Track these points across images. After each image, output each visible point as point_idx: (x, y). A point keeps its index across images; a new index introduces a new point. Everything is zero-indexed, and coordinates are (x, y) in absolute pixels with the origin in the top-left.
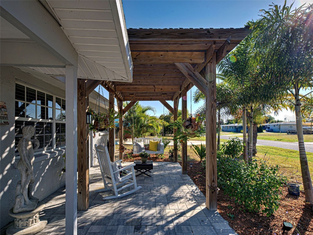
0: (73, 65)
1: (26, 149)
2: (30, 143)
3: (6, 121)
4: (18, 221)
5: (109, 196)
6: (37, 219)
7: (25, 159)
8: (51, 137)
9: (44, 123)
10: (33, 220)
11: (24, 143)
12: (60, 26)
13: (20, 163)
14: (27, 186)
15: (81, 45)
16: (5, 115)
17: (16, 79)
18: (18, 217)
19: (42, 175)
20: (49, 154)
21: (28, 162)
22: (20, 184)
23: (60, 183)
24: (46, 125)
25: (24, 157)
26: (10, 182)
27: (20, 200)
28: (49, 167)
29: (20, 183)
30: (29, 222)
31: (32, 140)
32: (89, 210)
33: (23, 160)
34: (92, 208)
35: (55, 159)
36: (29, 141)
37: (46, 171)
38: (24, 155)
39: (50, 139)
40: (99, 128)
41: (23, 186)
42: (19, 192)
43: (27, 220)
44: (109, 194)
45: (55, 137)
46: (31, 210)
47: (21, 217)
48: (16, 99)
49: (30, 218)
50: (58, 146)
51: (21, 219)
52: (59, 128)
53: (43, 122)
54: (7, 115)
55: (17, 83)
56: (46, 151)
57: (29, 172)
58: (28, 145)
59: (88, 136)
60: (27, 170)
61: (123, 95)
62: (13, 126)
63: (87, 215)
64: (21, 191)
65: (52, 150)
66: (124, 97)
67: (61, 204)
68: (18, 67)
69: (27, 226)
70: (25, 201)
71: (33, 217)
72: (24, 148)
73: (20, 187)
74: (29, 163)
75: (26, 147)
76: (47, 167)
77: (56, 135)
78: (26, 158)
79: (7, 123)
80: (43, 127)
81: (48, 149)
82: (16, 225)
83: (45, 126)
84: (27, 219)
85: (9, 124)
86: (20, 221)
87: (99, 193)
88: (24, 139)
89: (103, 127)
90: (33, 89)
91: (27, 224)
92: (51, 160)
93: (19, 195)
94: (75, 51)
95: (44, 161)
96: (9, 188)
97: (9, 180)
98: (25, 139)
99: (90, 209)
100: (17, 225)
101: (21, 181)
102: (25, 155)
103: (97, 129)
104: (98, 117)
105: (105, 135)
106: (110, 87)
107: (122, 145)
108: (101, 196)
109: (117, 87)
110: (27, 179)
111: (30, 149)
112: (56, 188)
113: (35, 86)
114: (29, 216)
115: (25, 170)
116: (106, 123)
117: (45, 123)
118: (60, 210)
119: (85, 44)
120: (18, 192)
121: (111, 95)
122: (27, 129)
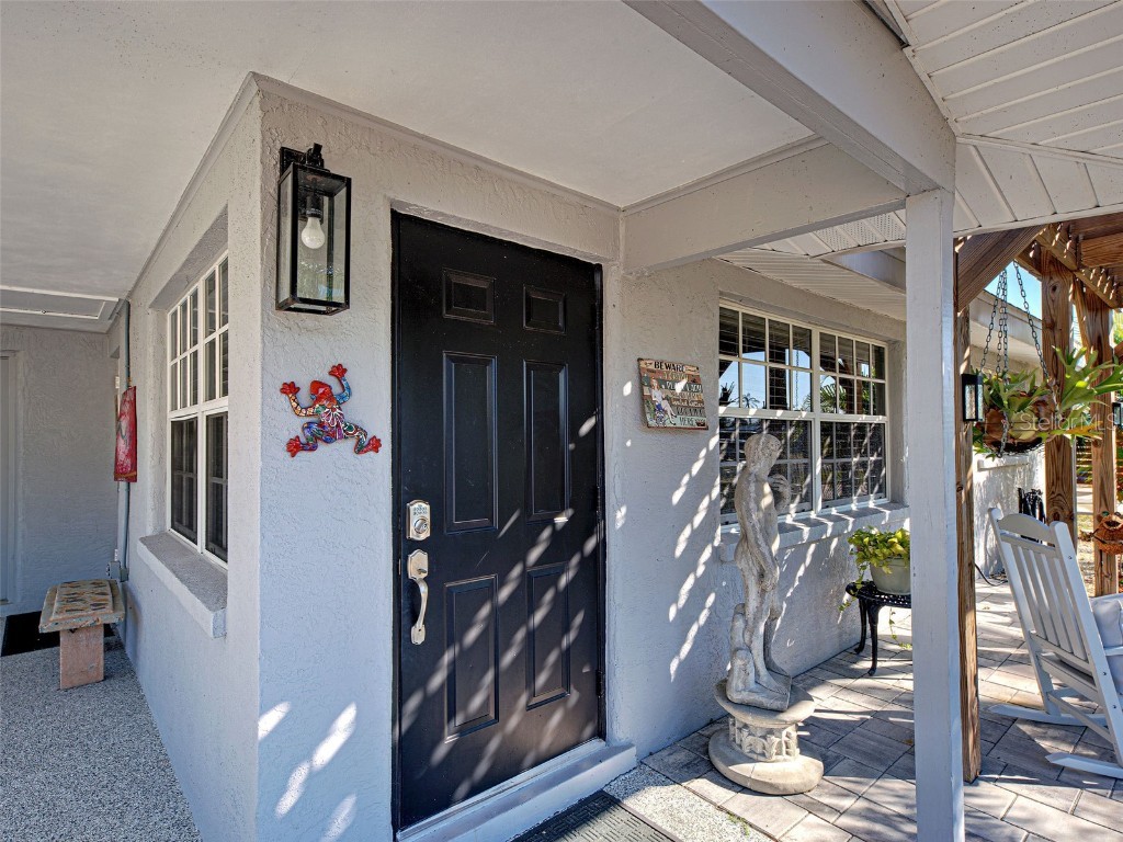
0: (938, 188)
1: (759, 509)
2: (767, 489)
3: (701, 419)
4: (740, 729)
5: (1075, 755)
6: (793, 743)
7: (756, 539)
8: (808, 469)
9: (788, 423)
10: (780, 743)
11: (752, 487)
12: (903, 44)
13: (740, 549)
14: (762, 629)
15: (978, 90)
16: (699, 402)
17: (721, 293)
18: (741, 716)
19: (789, 595)
20: (806, 530)
21: (764, 549)
22: (744, 614)
23: (840, 635)
24: (793, 429)
25: (755, 533)
26: (711, 599)
27: (744, 665)
28: (806, 569)
29: (741, 609)
30: (771, 746)
31: (772, 480)
32: (983, 784)
33: (752, 540)
34: (996, 780)
35: (823, 545)
36: (765, 481)
37: (797, 583)
38: (754, 526)
39: (805, 478)
40: (1004, 441)
41: (750, 623)
42: (741, 639)
43: (764, 737)
44: (1076, 745)
45: (818, 469)
46: (774, 707)
47: (749, 719)
48: (720, 353)
49: (771, 732)
50: (827, 503)
51: (746, 726)
52: (832, 439)
53: (785, 421)
54: (701, 402)
55: (721, 305)
56: (794, 515)
57: (768, 583)
58: (764, 496)
59: (969, 474)
60: (762, 575)
61: (1112, 281)
62: (714, 435)
63: (982, 806)
64: (747, 639)
65: (813, 515)
66: (1117, 287)
67: (857, 717)
68: (724, 257)
69: (763, 756)
70: (757, 674)
71: (780, 731)
72: (752, 505)
73: (743, 626)
74: (767, 553)
75: (758, 502)
76: (801, 572)
77: (822, 464)
78: (759, 536)
79: (702, 426)
80: (785, 435)
81: (800, 509)
82: (734, 740)
83: (789, 433)
84: (763, 734)
85: (707, 429)
86: (745, 732)
87: (1015, 720)
88: (750, 474)
89: (1026, 436)
90: (758, 315)
91: (764, 748)
92: (813, 547)
93: (742, 649)
94: (949, 127)
95: (791, 547)
96: (709, 620)
97: (709, 595)
98: (753, 476)
99: (988, 780)
100: (738, 741)
101: (744, 605)
102: (758, 527)
103: (997, 444)
104: (1002, 394)
105: (1006, 466)
106: (1054, 251)
107: (1114, 518)
108: (1030, 739)
109: (1085, 247)
110: (762, 603)
111: (769, 507)
112: (828, 649)
113: (766, 305)
114: (771, 726)
115: (755, 573)
116: (1042, 414)
117: (791, 421)
118: (858, 738)
119: (996, 81)
120: (738, 639)
121: (1054, 289)
122: (758, 443)
